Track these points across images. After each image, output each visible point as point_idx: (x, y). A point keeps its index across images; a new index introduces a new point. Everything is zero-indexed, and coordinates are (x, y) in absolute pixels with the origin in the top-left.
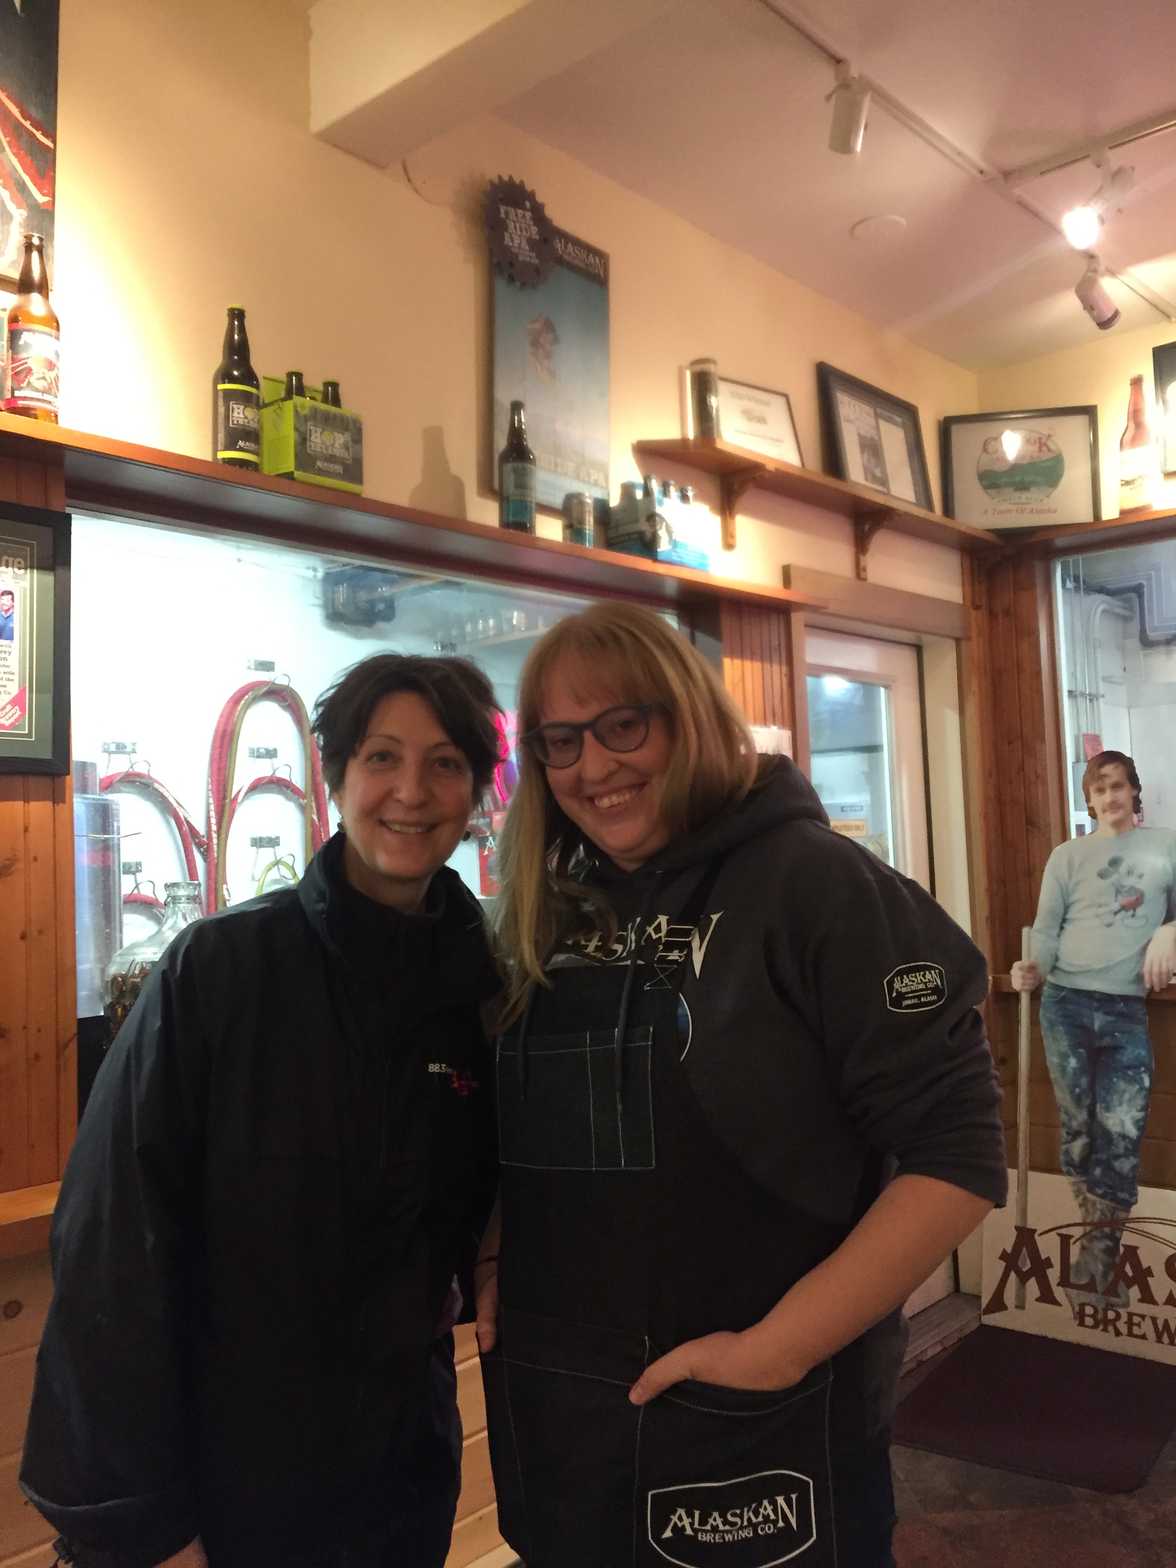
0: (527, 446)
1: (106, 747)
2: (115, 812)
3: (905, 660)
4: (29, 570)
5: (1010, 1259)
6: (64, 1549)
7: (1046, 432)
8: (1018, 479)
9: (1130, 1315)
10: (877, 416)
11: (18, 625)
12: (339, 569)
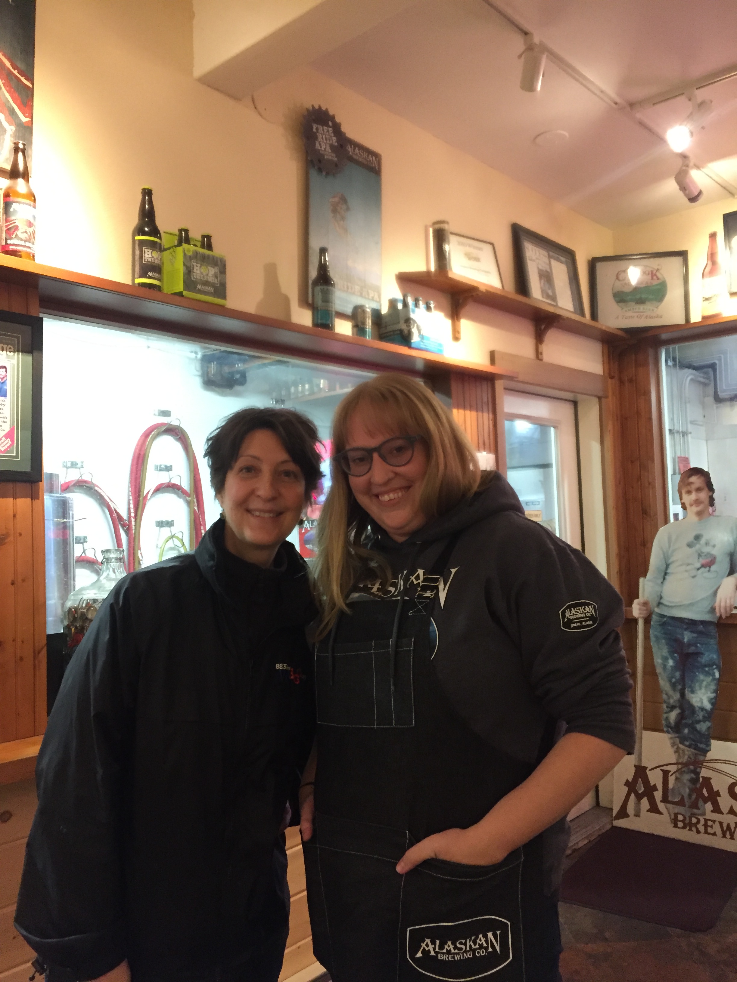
0: (329, 276)
1: (65, 464)
2: (70, 505)
3: (566, 410)
4: (16, 353)
5: (631, 786)
6: (39, 966)
7: (656, 267)
8: (638, 297)
9: (706, 820)
10: (550, 257)
11: (10, 387)
12: (211, 353)
